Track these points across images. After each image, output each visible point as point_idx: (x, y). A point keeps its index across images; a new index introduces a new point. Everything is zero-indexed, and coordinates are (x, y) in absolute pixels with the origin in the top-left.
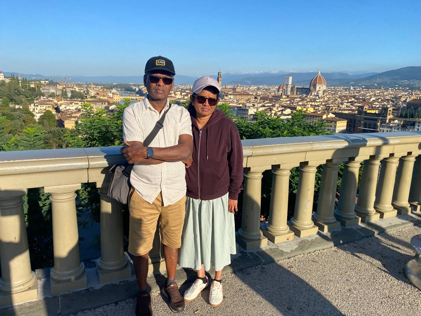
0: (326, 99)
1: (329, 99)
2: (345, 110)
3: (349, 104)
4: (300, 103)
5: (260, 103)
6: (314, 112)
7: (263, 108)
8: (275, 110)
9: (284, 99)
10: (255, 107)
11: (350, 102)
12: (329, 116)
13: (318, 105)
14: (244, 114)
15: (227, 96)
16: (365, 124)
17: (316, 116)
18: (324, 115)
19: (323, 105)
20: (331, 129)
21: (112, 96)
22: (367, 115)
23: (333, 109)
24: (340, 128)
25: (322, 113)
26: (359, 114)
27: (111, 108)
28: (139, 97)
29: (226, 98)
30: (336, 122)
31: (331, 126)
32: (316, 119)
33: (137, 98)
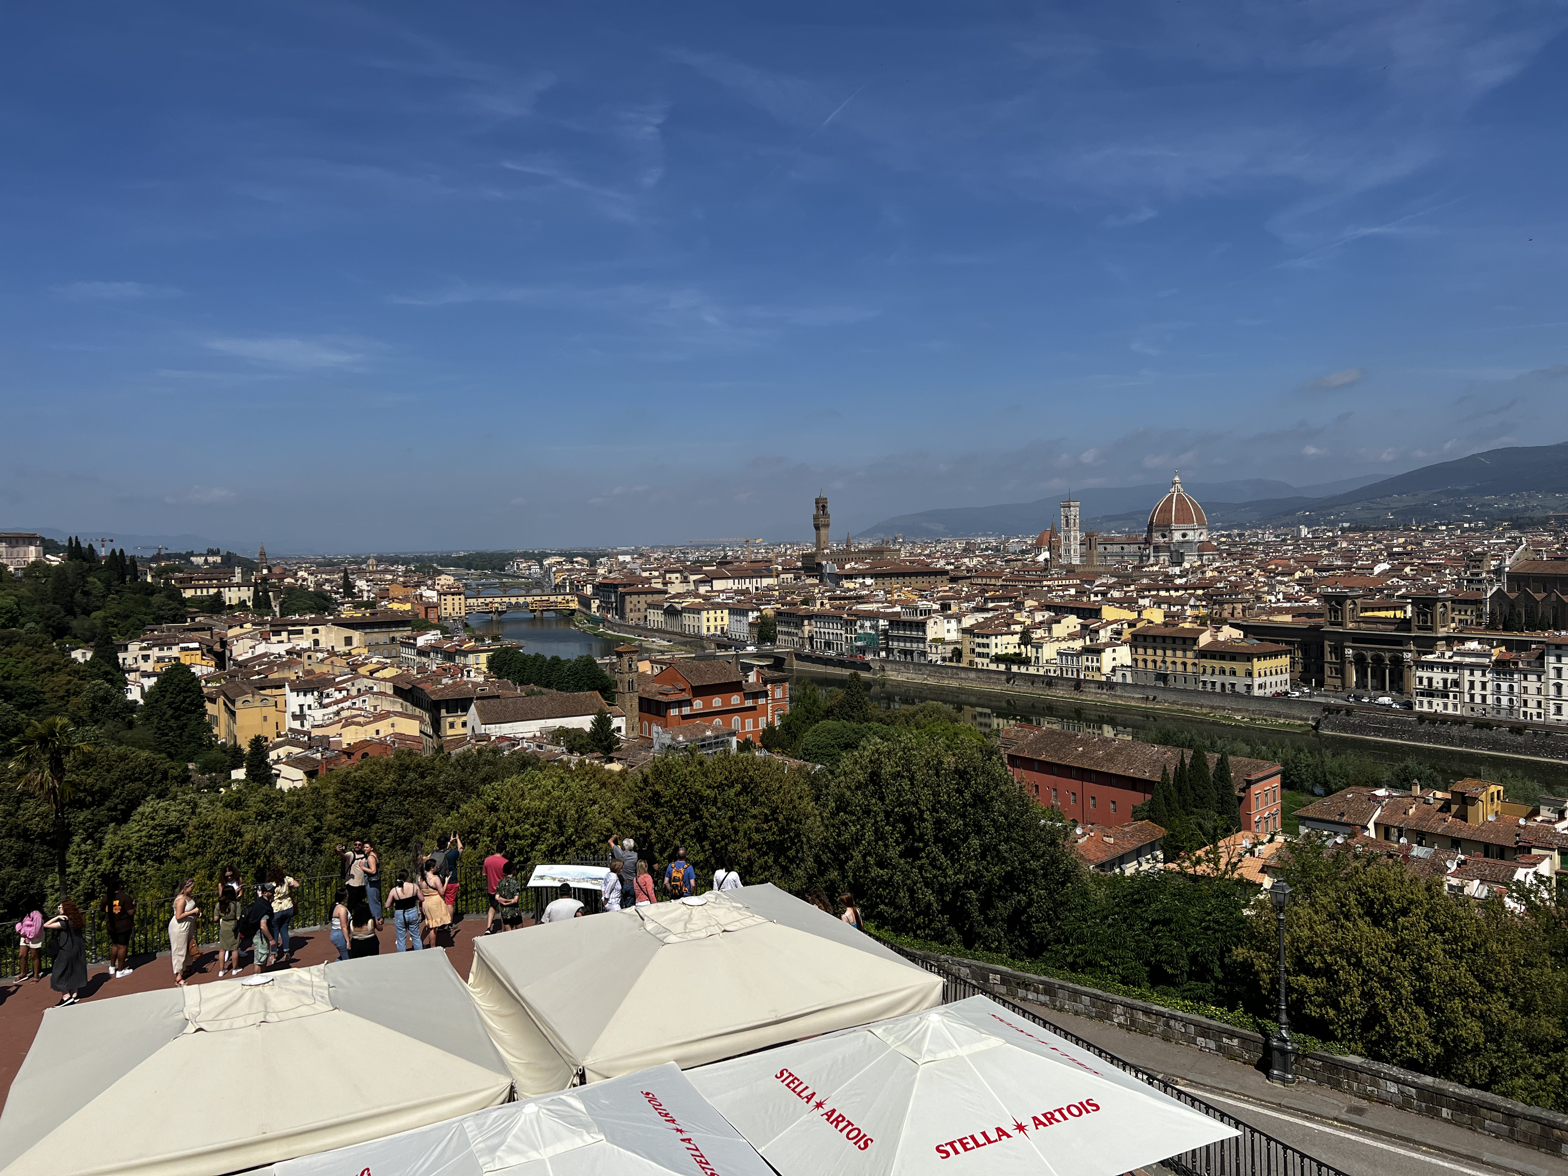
3: (1297, 588)
4: (1116, 594)
6: (1165, 624)
7: (980, 617)
8: (1022, 620)
9: (1058, 579)
11: (1300, 582)
12: (1221, 637)
13: (1180, 597)
14: (912, 640)
15: (849, 577)
16: (1360, 661)
17: (1174, 639)
18: (1203, 631)
19: (1198, 598)
20: (1233, 685)
21: (435, 600)
22: (1362, 625)
23: (1234, 608)
24: (1269, 679)
25: (1195, 626)
26: (1332, 624)
27: (421, 641)
28: (538, 598)
29: (847, 584)
30: (1249, 658)
31: (1234, 673)
32: (1174, 650)
33: (529, 599)
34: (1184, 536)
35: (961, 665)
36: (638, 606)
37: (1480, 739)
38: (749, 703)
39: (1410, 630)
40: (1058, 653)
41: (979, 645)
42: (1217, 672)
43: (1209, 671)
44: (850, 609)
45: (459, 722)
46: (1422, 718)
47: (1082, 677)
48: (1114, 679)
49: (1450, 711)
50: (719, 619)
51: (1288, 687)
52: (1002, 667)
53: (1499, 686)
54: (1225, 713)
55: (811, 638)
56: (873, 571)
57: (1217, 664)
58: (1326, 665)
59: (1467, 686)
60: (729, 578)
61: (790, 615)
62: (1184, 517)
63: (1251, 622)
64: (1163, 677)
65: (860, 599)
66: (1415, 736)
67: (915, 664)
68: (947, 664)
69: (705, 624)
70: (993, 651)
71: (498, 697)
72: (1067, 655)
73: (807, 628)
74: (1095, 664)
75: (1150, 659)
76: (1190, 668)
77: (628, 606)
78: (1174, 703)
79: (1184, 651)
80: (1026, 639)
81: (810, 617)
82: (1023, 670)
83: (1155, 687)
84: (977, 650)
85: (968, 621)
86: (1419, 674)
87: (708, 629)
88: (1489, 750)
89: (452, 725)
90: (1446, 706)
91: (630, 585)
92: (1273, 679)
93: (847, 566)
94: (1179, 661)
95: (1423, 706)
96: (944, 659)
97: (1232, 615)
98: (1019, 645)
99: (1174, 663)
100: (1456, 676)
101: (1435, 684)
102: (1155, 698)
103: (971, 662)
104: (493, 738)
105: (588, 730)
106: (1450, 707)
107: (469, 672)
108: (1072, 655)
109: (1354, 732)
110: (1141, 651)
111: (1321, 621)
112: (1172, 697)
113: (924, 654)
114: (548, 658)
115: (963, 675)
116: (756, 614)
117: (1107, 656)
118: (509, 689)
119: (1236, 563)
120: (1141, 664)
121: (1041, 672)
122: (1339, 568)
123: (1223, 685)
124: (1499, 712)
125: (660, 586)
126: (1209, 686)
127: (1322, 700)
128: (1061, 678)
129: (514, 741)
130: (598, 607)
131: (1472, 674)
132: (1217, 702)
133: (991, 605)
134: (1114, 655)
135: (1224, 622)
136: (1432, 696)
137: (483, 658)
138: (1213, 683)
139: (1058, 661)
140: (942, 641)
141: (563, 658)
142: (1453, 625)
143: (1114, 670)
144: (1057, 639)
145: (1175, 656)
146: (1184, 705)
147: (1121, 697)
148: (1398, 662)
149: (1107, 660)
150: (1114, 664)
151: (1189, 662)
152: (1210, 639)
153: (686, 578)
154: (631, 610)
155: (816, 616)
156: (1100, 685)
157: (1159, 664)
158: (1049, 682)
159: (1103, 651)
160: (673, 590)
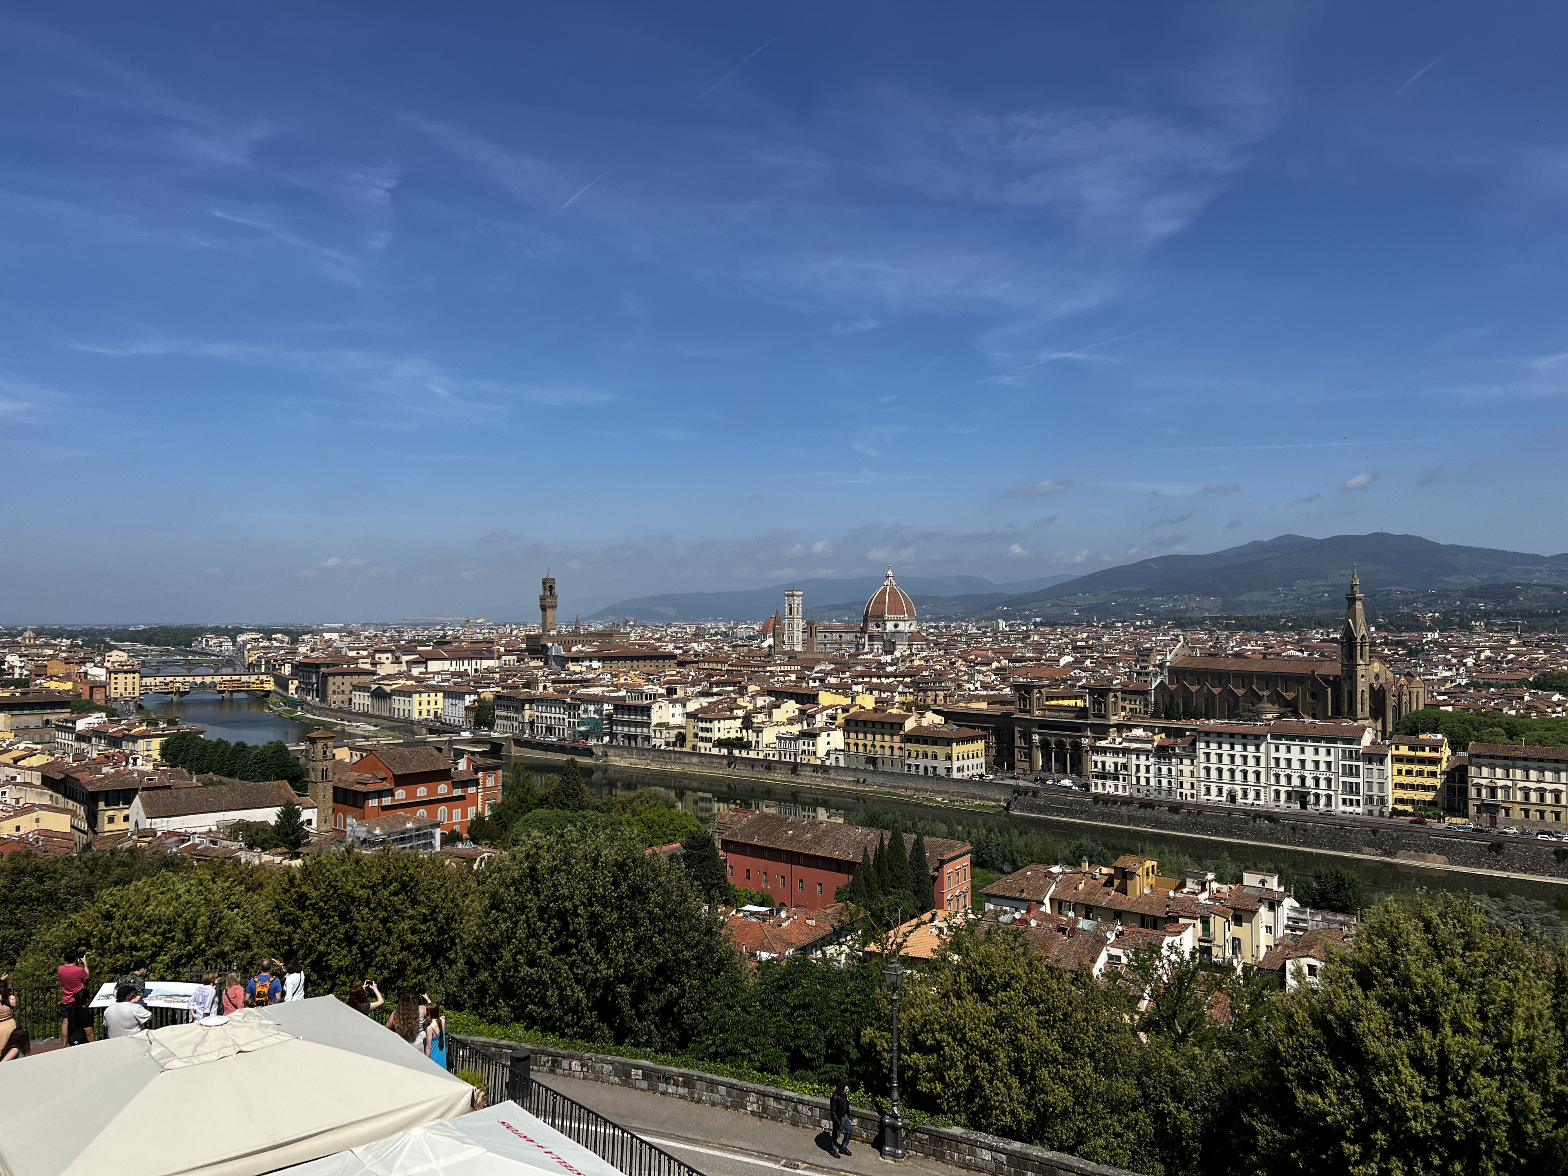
0: (917, 663)
1: (927, 661)
2: (978, 698)
3: (993, 677)
4: (833, 680)
5: (694, 684)
6: (875, 710)
7: (704, 701)
8: (744, 704)
9: (780, 665)
10: (675, 697)
11: (997, 671)
12: (925, 722)
13: (890, 684)
14: (636, 724)
15: (576, 660)
16: (1045, 745)
17: (883, 724)
18: (909, 717)
19: (906, 686)
20: (935, 768)
21: (103, 678)
22: (1047, 713)
23: (936, 696)
24: (966, 763)
25: (902, 712)
26: (1021, 711)
27: (81, 725)
28: (228, 678)
29: (573, 667)
30: (948, 742)
31: (935, 757)
32: (883, 735)
33: (217, 679)
34: (896, 626)
35: (684, 750)
36: (342, 688)
37: (1145, 818)
38: (458, 792)
39: (1087, 718)
40: (777, 738)
41: (702, 729)
42: (920, 756)
43: (914, 754)
44: (574, 693)
45: (120, 815)
46: (1097, 798)
47: (799, 760)
48: (828, 763)
49: (1120, 792)
50: (432, 703)
51: (983, 770)
52: (724, 751)
53: (1160, 769)
54: (927, 795)
55: (532, 723)
56: (600, 654)
57: (921, 748)
58: (1017, 750)
59: (1134, 769)
60: (446, 659)
61: (509, 698)
62: (896, 609)
63: (952, 709)
64: (872, 761)
65: (585, 683)
66: (1091, 816)
67: (638, 749)
68: (671, 748)
69: (416, 708)
70: (716, 736)
71: (169, 787)
72: (785, 739)
73: (527, 713)
74: (811, 748)
75: (861, 743)
76: (897, 752)
77: (331, 688)
78: (882, 785)
79: (892, 735)
80: (747, 723)
81: (531, 701)
82: (744, 754)
83: (865, 770)
84: (701, 734)
85: (692, 706)
86: (1094, 758)
87: (420, 713)
88: (1152, 827)
89: (111, 820)
90: (1116, 787)
91: (334, 665)
92: (969, 762)
93: (574, 649)
94: (887, 745)
95: (1098, 788)
96: (668, 744)
97: (935, 701)
98: (741, 729)
99: (882, 747)
100: (1124, 760)
101: (1107, 768)
102: (865, 781)
103: (694, 747)
104: (159, 834)
105: (273, 823)
106: (1120, 788)
107: (135, 760)
108: (790, 739)
109: (1040, 812)
110: (852, 735)
111: (1012, 708)
112: (880, 780)
113: (648, 738)
114: (233, 744)
115: (686, 760)
116: (473, 697)
117: (822, 739)
118: (183, 778)
119: (941, 653)
120: (853, 748)
121: (761, 756)
122: (1030, 659)
123: (926, 768)
124: (1160, 793)
125: (368, 667)
126: (913, 769)
127: (1012, 782)
128: (780, 762)
129: (183, 837)
130: (297, 688)
131: (1138, 758)
132: (920, 784)
133: (715, 690)
134: (829, 739)
135: (927, 708)
136: (1104, 778)
137: (156, 743)
138: (917, 766)
139: (777, 746)
140: (666, 726)
141: (250, 744)
142: (1123, 714)
143: (828, 754)
144: (777, 724)
145: (883, 740)
146: (891, 787)
147: (834, 780)
148: (1077, 747)
149: (822, 744)
150: (828, 747)
151: (896, 746)
152: (915, 725)
153: (397, 658)
154: (334, 692)
155: (538, 700)
156: (816, 768)
157: (869, 748)
158: (768, 765)
159: (819, 735)
160: (382, 671)
